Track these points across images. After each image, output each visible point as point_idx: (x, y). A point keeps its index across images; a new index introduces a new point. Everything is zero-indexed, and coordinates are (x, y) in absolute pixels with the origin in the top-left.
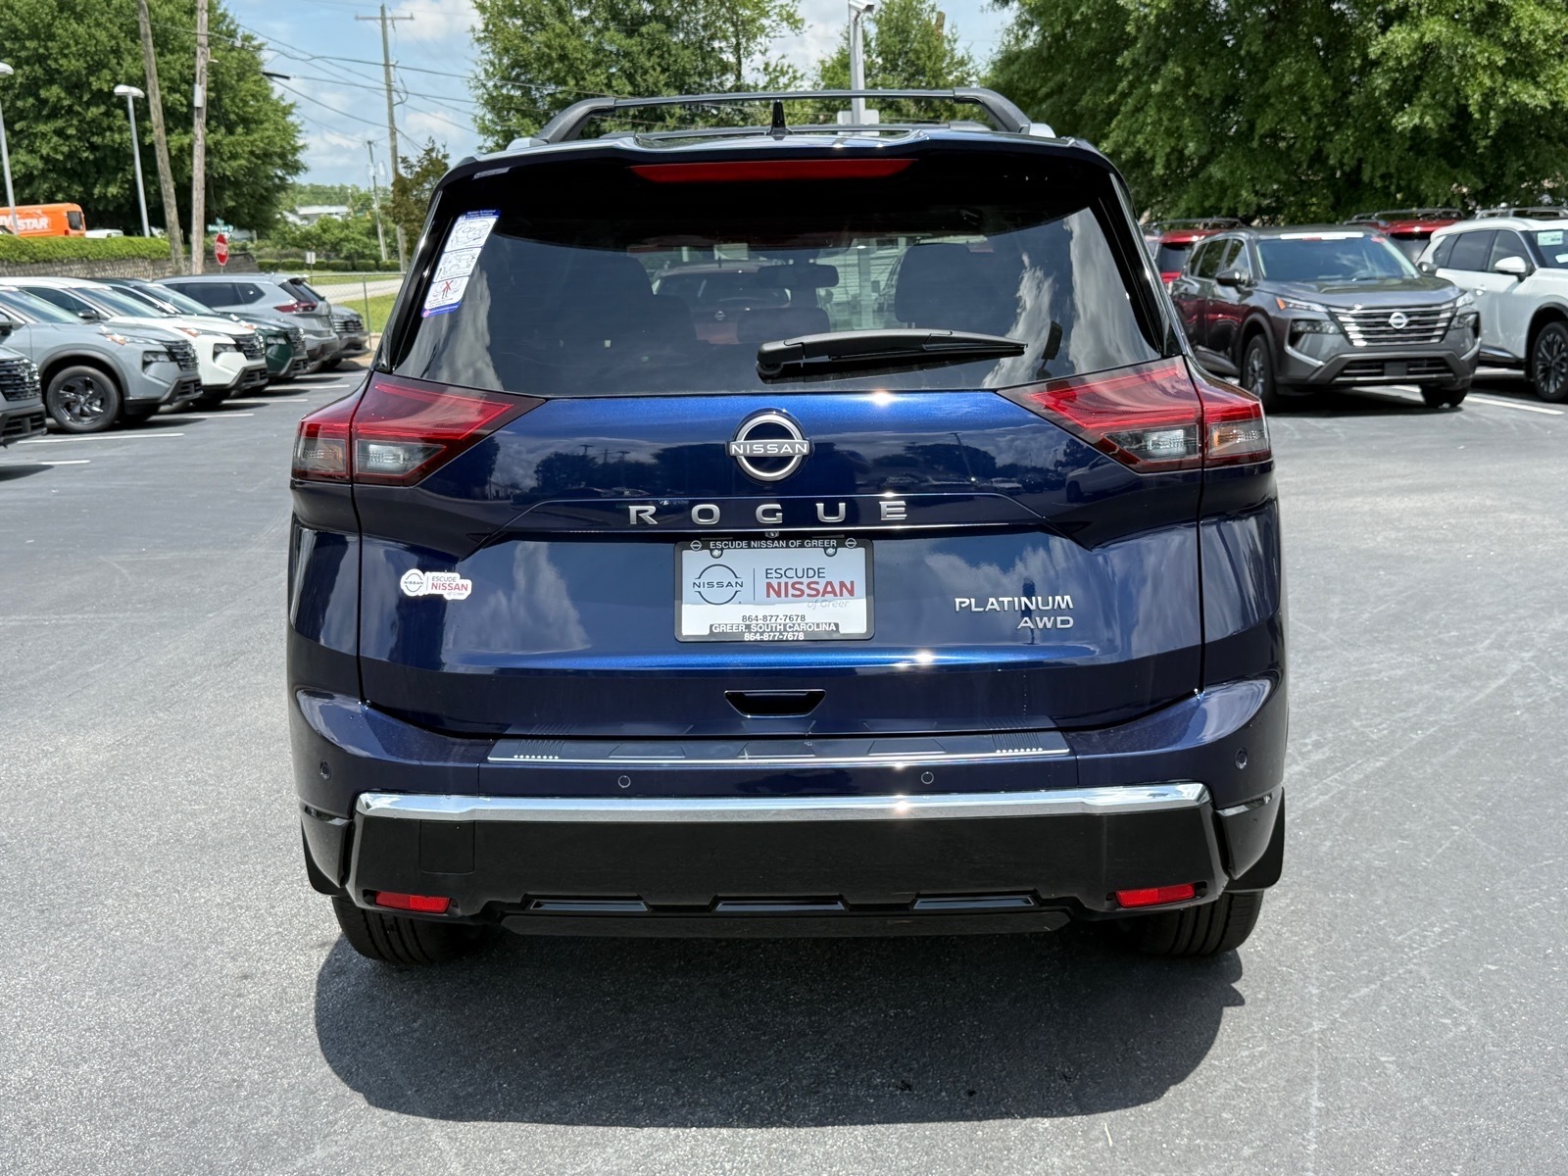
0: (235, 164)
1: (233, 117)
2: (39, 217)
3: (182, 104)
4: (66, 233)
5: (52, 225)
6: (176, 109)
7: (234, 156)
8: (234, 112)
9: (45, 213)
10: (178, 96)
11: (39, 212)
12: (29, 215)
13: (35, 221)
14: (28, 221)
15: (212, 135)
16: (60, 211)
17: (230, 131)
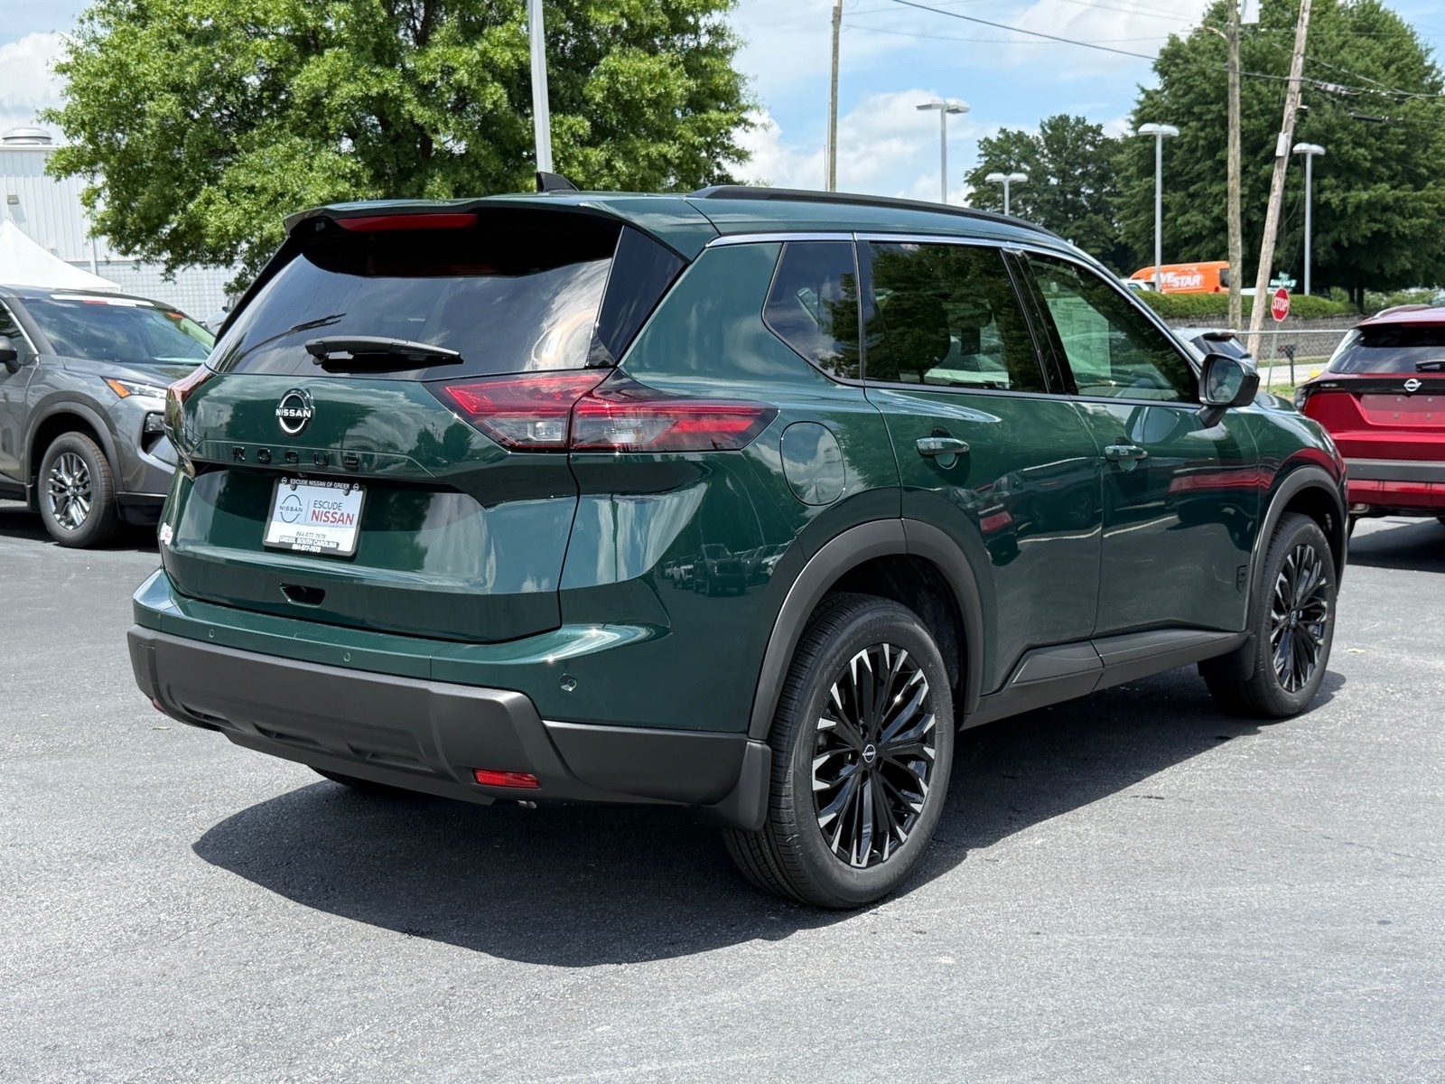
0: (1415, 221)
1: (1424, 171)
2: (1194, 274)
3: (1365, 159)
4: (1217, 289)
5: (1205, 282)
6: (1358, 164)
7: (1416, 213)
8: (1425, 166)
9: (1199, 270)
10: (1362, 151)
11: (1194, 269)
12: (1184, 273)
13: (1189, 278)
14: (1183, 278)
15: (1393, 191)
16: (1215, 268)
17: (1418, 186)
